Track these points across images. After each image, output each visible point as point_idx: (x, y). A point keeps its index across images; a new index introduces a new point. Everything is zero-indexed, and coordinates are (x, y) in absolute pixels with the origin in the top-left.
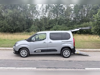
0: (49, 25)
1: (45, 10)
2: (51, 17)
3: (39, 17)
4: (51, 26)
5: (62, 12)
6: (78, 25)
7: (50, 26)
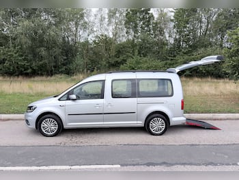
0: (117, 56)
1: (107, 20)
2: (119, 37)
3: (91, 39)
4: (121, 58)
5: (148, 26)
6: (186, 57)
7: (119, 60)
